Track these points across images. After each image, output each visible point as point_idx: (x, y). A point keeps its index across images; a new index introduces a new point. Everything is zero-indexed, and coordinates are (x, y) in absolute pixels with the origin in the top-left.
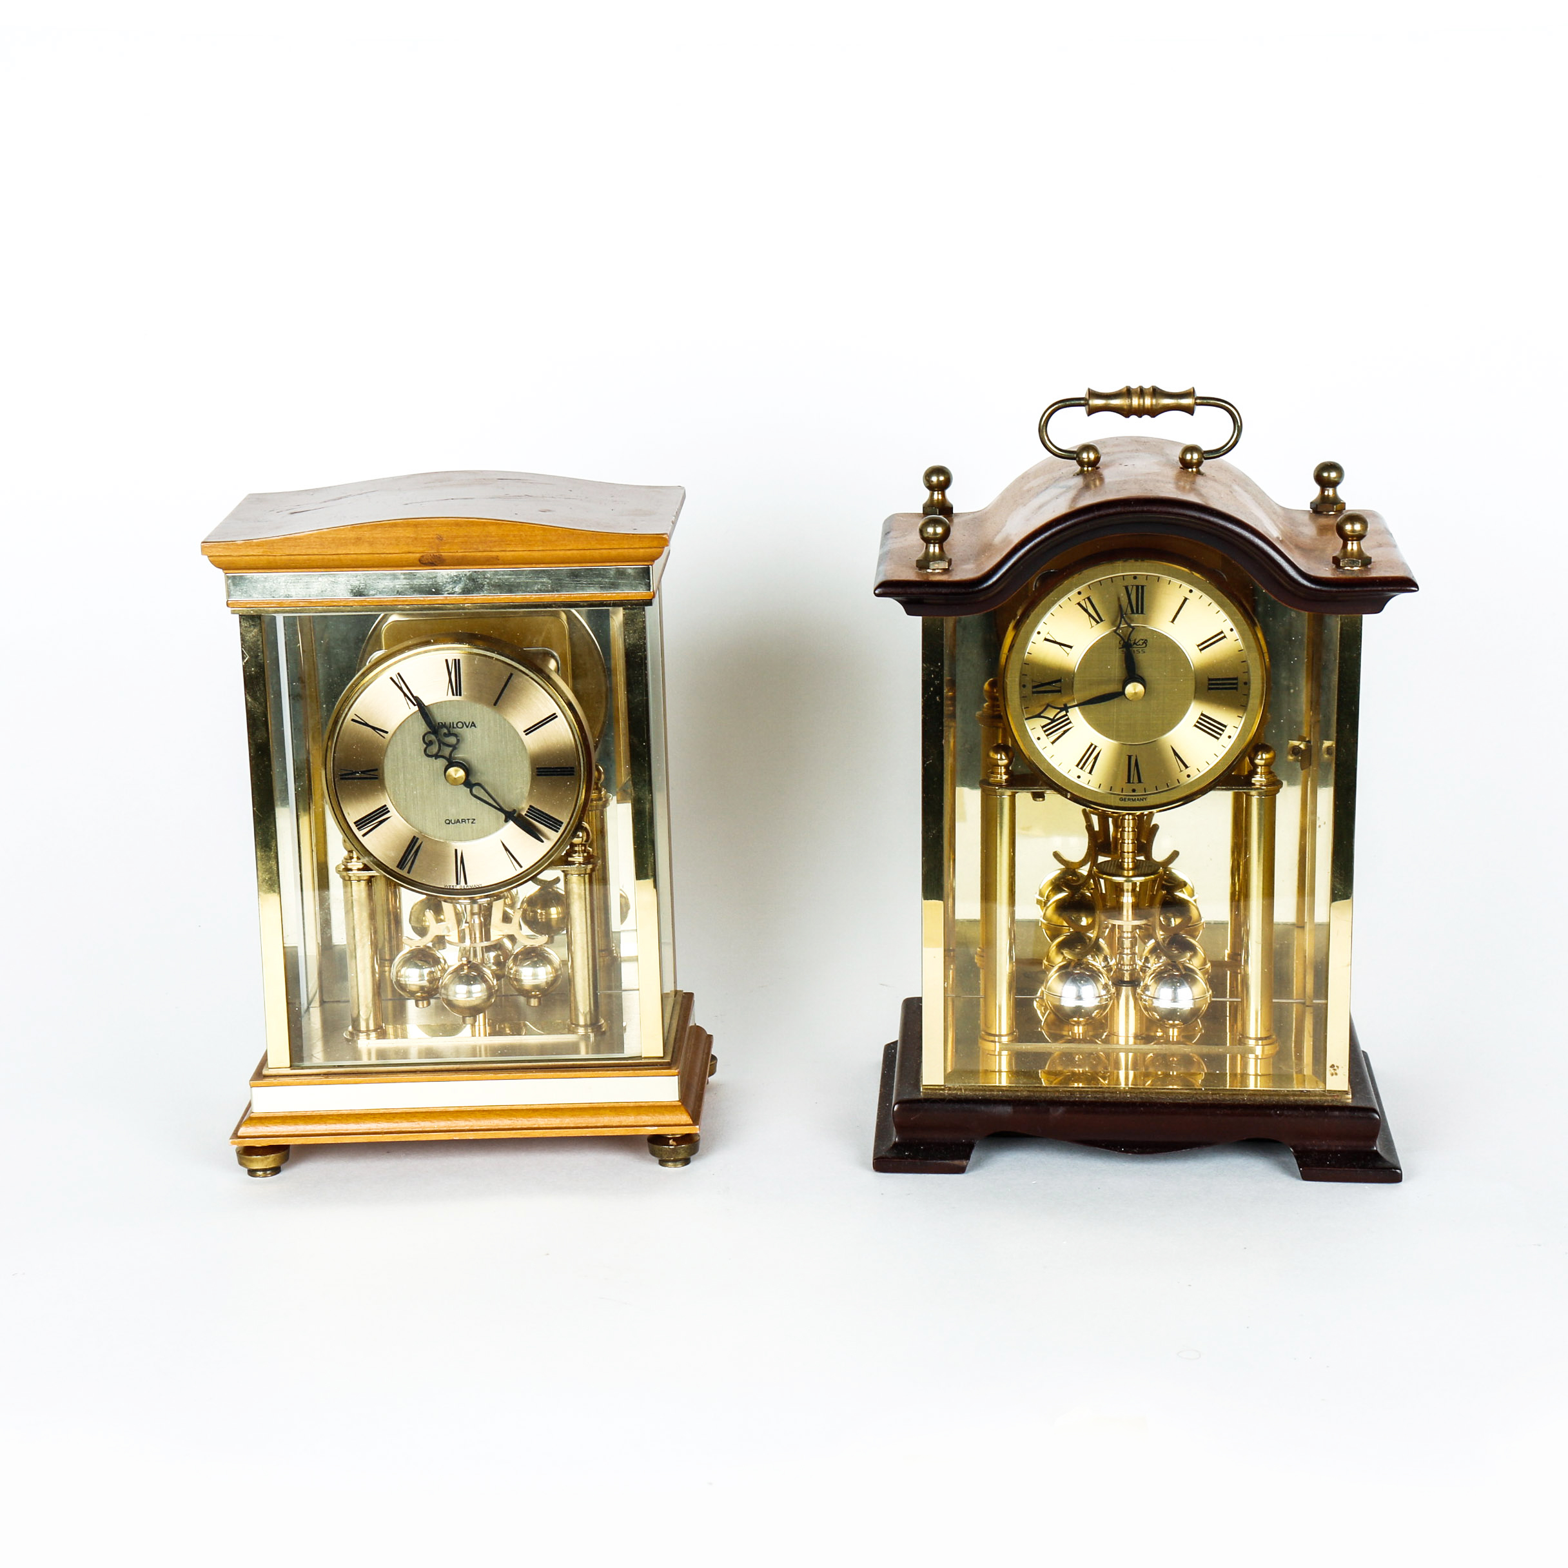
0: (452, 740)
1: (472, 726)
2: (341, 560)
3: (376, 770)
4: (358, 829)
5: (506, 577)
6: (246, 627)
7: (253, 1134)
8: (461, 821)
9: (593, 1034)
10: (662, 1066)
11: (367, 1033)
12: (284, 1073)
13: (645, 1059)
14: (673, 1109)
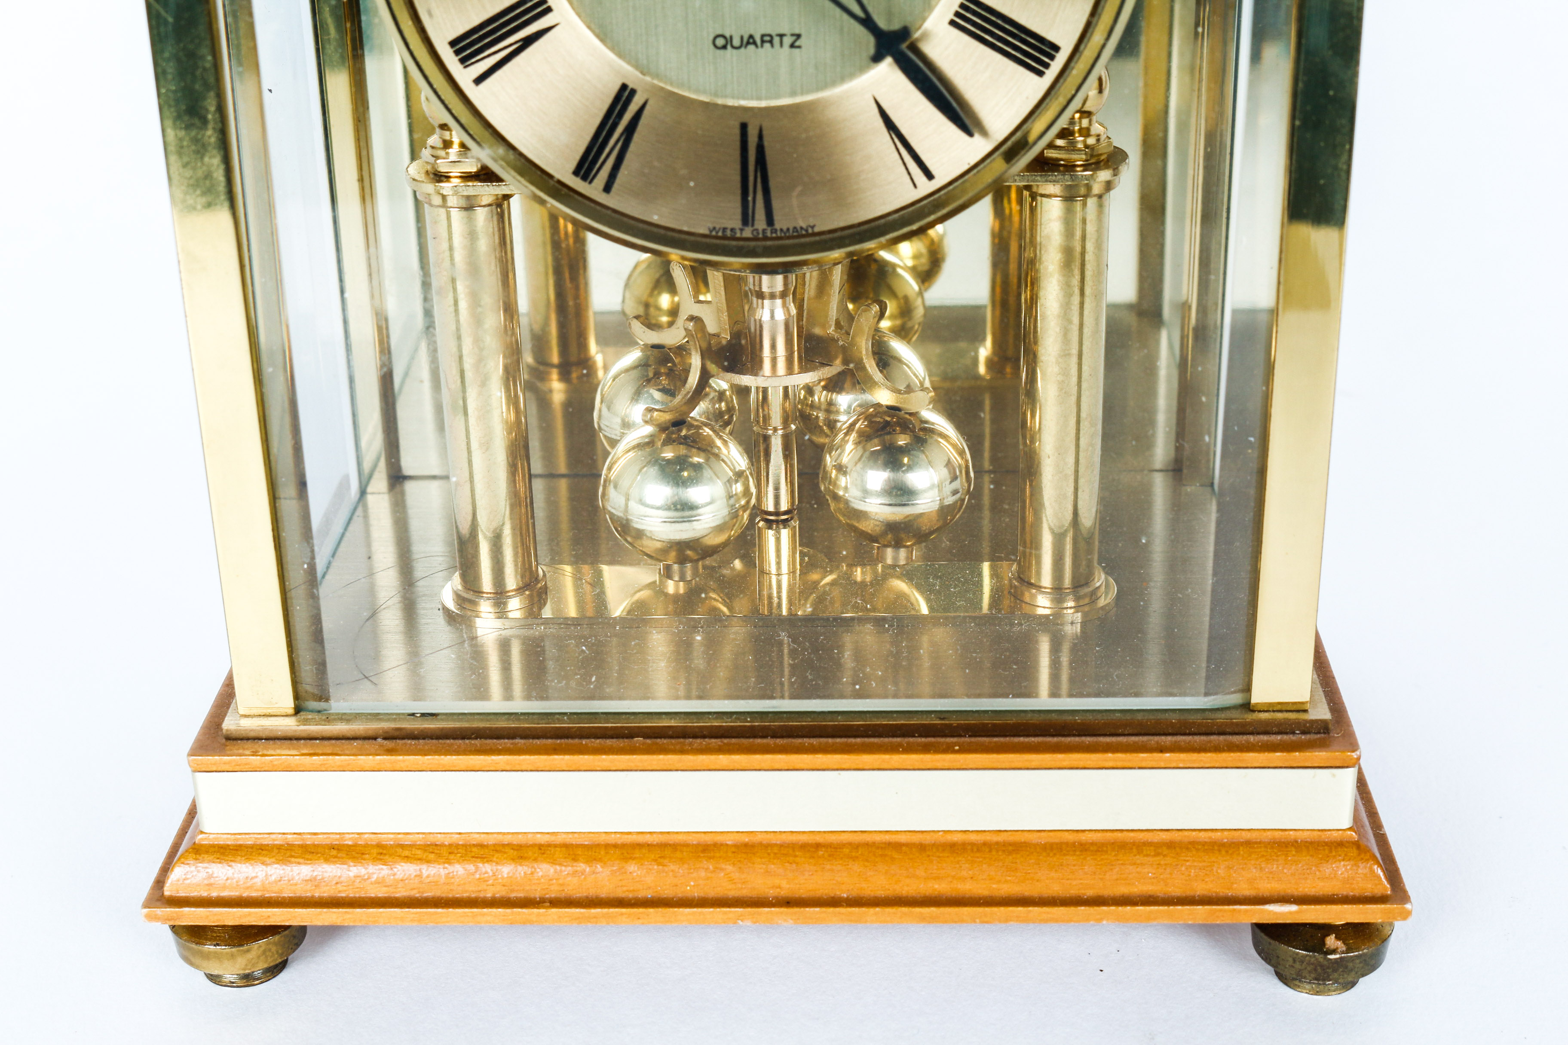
4: (462, 63)
7: (205, 894)
8: (759, 42)
9: (1079, 614)
10: (1308, 736)
11: (500, 597)
12: (280, 730)
13: (1260, 711)
14: (1334, 853)
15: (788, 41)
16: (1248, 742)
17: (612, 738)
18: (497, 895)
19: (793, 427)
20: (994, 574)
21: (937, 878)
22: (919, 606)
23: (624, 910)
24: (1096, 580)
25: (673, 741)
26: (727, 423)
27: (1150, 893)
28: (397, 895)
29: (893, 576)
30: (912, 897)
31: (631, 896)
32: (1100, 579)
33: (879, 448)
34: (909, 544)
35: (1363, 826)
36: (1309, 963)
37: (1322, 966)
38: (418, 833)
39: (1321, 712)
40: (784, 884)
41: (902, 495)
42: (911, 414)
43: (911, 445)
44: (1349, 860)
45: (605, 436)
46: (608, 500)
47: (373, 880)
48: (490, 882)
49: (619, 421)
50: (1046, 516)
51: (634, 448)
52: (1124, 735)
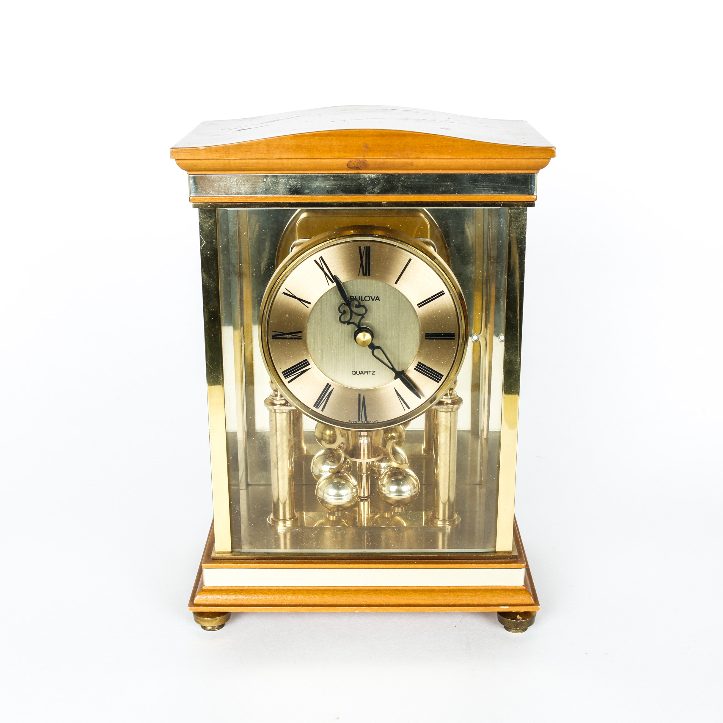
0: (362, 311)
1: (376, 299)
2: (283, 164)
3: (301, 332)
4: (285, 377)
5: (417, 180)
6: (204, 218)
7: (205, 603)
8: (364, 373)
9: (450, 527)
10: (512, 560)
11: (285, 521)
12: (227, 557)
13: (498, 553)
14: (519, 592)
15: (372, 373)
16: (495, 561)
17: (320, 560)
18: (288, 604)
19: (369, 473)
20: (426, 515)
21: (410, 599)
22: (404, 524)
23: (323, 608)
24: (455, 517)
25: (337, 560)
26: (350, 471)
27: (469, 603)
28: (259, 604)
29: (397, 515)
30: (403, 604)
31: (325, 604)
32: (456, 516)
33: (394, 479)
34: (402, 506)
35: (527, 585)
36: (512, 623)
37: (516, 624)
38: (265, 586)
39: (516, 553)
40: (368, 601)
41: (400, 493)
42: (403, 470)
43: (403, 478)
44: (523, 594)
45: (314, 474)
46: (318, 493)
47: (253, 599)
48: (286, 600)
49: (318, 470)
50: (441, 499)
51: (326, 479)
52: (461, 559)
